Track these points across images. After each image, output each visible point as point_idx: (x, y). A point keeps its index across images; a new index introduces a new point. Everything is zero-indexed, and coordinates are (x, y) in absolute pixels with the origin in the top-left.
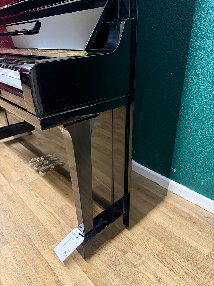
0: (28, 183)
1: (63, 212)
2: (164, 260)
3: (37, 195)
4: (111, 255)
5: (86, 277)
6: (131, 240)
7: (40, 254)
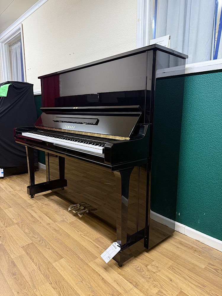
0: (69, 223)
1: (99, 241)
2: (174, 270)
3: (78, 230)
4: (137, 266)
5: (122, 277)
6: (150, 259)
7: (87, 264)
